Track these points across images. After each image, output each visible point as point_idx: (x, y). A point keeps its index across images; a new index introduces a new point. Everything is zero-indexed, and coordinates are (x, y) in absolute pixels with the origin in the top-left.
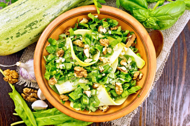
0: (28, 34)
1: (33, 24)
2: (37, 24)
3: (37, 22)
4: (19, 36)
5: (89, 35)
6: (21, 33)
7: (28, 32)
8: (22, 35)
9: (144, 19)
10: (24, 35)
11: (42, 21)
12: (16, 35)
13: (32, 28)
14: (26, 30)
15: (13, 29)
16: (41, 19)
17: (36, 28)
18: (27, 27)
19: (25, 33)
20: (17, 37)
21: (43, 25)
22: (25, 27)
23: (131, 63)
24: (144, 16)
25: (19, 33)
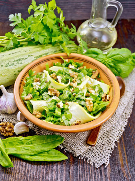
0: (14, 66)
1: (20, 60)
2: (23, 61)
3: (23, 59)
4: (8, 66)
5: (61, 71)
6: (10, 64)
7: (15, 65)
8: (10, 66)
9: (103, 61)
10: (11, 66)
11: (27, 59)
12: (6, 65)
13: (18, 63)
14: (14, 63)
15: (5, 60)
16: (26, 58)
17: (21, 63)
18: (15, 61)
19: (12, 65)
20: (6, 66)
21: (27, 63)
22: (14, 61)
23: (98, 91)
24: (102, 59)
25: (8, 64)
